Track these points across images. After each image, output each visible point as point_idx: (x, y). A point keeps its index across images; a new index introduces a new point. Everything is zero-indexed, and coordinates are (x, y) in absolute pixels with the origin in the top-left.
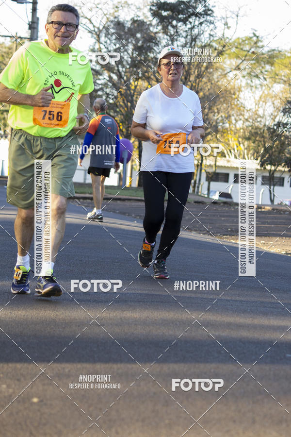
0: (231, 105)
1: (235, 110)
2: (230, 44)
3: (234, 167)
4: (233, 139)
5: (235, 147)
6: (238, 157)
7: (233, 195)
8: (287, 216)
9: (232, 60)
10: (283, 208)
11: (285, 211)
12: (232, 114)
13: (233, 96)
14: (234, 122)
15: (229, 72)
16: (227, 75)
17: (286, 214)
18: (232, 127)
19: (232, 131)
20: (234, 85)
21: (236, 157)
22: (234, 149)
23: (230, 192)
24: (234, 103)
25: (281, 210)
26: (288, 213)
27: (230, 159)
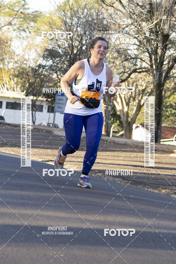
0: (5, 51)
1: (8, 55)
2: (4, 6)
3: (6, 97)
4: (6, 76)
5: (7, 82)
6: (9, 89)
7: (5, 118)
8: (44, 133)
9: (6, 18)
10: (41, 128)
11: (42, 130)
12: (5, 57)
13: (6, 45)
14: (6, 63)
15: (3, 27)
16: (2, 29)
17: (44, 132)
18: (5, 67)
19: (6, 70)
20: (7, 37)
21: (8, 90)
22: (6, 84)
23: (3, 115)
24: (7, 49)
25: (40, 129)
26: (45, 131)
27: (3, 91)
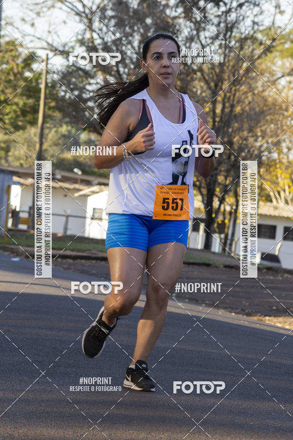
0: (282, 126)
1: (288, 133)
2: (283, 37)
3: (284, 217)
4: (283, 177)
5: (287, 188)
6: (289, 202)
7: (281, 258)
9: (285, 60)
12: (283, 138)
13: (286, 113)
14: (285, 150)
15: (279, 78)
16: (277, 82)
18: (283, 158)
19: (283, 163)
20: (287, 96)
21: (287, 202)
22: (284, 191)
23: (277, 253)
24: (286, 123)
27: (278, 205)
